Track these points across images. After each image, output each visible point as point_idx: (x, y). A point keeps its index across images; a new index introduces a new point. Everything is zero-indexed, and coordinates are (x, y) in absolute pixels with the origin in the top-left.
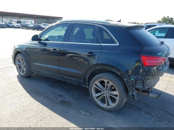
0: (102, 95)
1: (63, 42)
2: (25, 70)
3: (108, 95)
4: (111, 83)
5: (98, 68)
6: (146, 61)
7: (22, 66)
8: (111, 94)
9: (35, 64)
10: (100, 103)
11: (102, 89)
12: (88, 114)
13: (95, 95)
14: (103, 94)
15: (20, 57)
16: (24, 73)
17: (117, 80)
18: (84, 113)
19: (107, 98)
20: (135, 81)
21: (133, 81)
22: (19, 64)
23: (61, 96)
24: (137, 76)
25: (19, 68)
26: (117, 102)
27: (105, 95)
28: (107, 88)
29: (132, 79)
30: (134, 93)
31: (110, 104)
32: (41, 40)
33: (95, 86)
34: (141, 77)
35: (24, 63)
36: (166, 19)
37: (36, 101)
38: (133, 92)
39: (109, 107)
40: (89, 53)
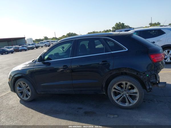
0: (121, 96)
1: (73, 58)
2: (30, 94)
3: (127, 95)
4: (129, 84)
5: (115, 73)
6: (155, 58)
7: (25, 91)
8: (130, 93)
9: (42, 85)
10: (121, 104)
11: (120, 91)
12: (116, 116)
13: (115, 98)
14: (123, 95)
15: (21, 82)
16: (29, 97)
17: (134, 80)
18: (112, 116)
19: (127, 97)
20: (150, 76)
21: (148, 77)
22: (19, 90)
23: (80, 108)
24: (150, 72)
25: (21, 94)
26: (137, 99)
27: (125, 96)
28: (126, 89)
29: (148, 75)
30: (151, 87)
31: (131, 102)
32: (44, 60)
33: (114, 90)
34: (154, 72)
35: (27, 87)
36: (118, 24)
37: (61, 119)
38: (149, 86)
39: (131, 105)
40: (103, 62)
